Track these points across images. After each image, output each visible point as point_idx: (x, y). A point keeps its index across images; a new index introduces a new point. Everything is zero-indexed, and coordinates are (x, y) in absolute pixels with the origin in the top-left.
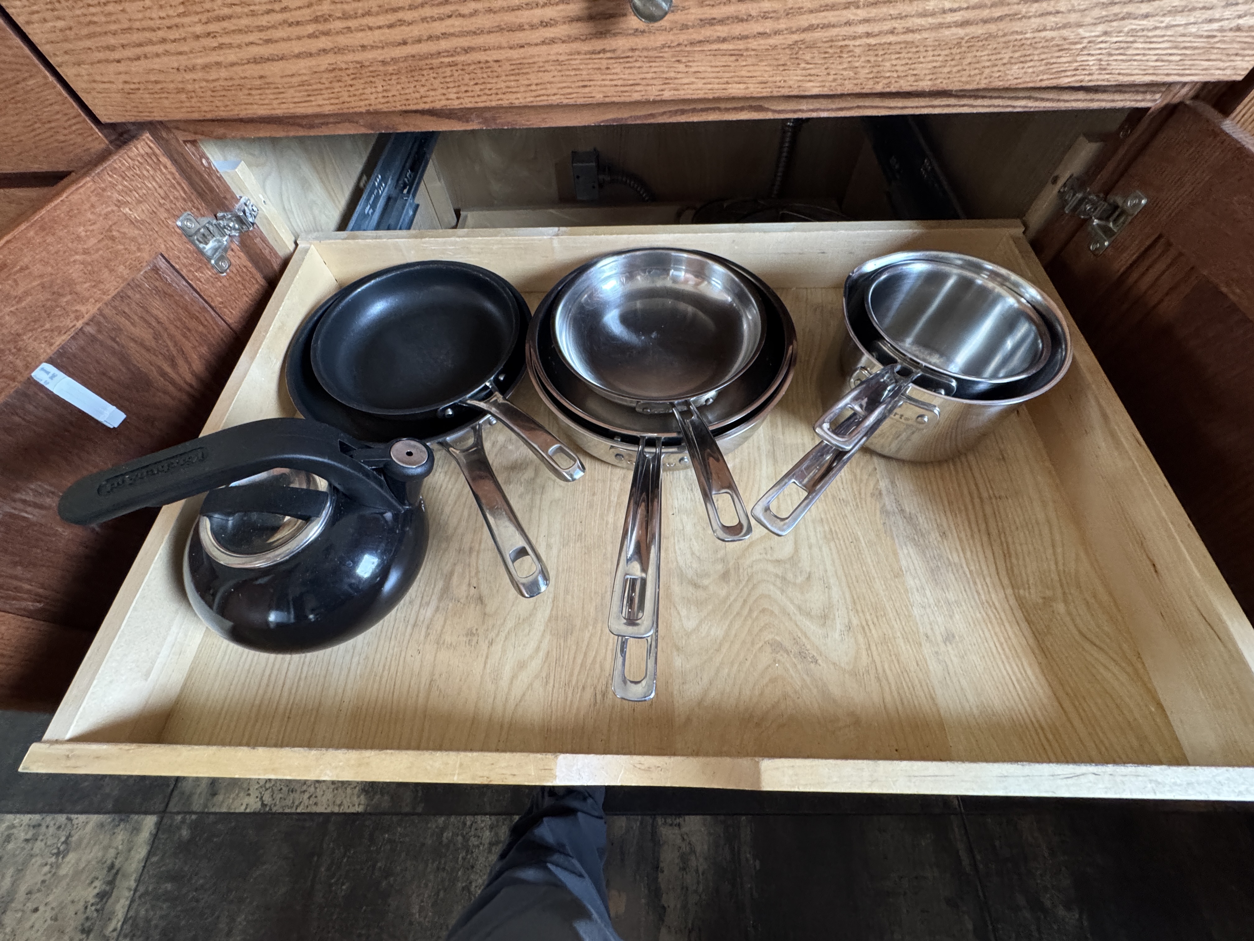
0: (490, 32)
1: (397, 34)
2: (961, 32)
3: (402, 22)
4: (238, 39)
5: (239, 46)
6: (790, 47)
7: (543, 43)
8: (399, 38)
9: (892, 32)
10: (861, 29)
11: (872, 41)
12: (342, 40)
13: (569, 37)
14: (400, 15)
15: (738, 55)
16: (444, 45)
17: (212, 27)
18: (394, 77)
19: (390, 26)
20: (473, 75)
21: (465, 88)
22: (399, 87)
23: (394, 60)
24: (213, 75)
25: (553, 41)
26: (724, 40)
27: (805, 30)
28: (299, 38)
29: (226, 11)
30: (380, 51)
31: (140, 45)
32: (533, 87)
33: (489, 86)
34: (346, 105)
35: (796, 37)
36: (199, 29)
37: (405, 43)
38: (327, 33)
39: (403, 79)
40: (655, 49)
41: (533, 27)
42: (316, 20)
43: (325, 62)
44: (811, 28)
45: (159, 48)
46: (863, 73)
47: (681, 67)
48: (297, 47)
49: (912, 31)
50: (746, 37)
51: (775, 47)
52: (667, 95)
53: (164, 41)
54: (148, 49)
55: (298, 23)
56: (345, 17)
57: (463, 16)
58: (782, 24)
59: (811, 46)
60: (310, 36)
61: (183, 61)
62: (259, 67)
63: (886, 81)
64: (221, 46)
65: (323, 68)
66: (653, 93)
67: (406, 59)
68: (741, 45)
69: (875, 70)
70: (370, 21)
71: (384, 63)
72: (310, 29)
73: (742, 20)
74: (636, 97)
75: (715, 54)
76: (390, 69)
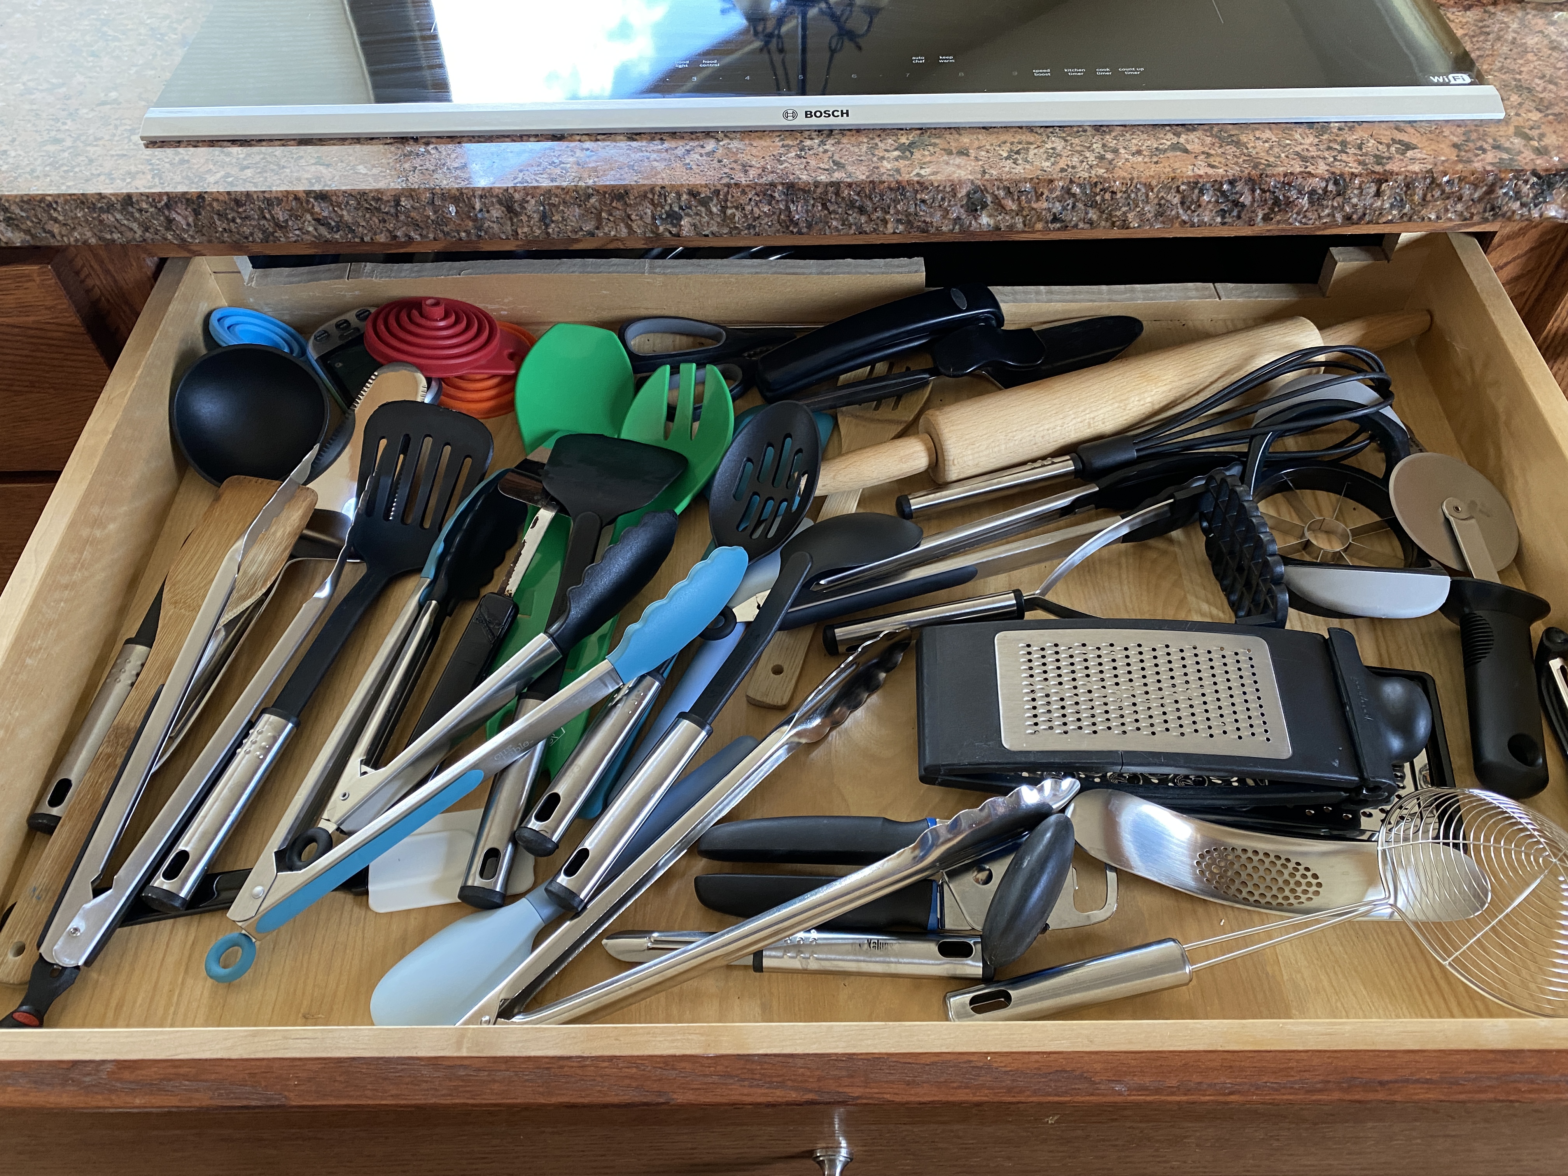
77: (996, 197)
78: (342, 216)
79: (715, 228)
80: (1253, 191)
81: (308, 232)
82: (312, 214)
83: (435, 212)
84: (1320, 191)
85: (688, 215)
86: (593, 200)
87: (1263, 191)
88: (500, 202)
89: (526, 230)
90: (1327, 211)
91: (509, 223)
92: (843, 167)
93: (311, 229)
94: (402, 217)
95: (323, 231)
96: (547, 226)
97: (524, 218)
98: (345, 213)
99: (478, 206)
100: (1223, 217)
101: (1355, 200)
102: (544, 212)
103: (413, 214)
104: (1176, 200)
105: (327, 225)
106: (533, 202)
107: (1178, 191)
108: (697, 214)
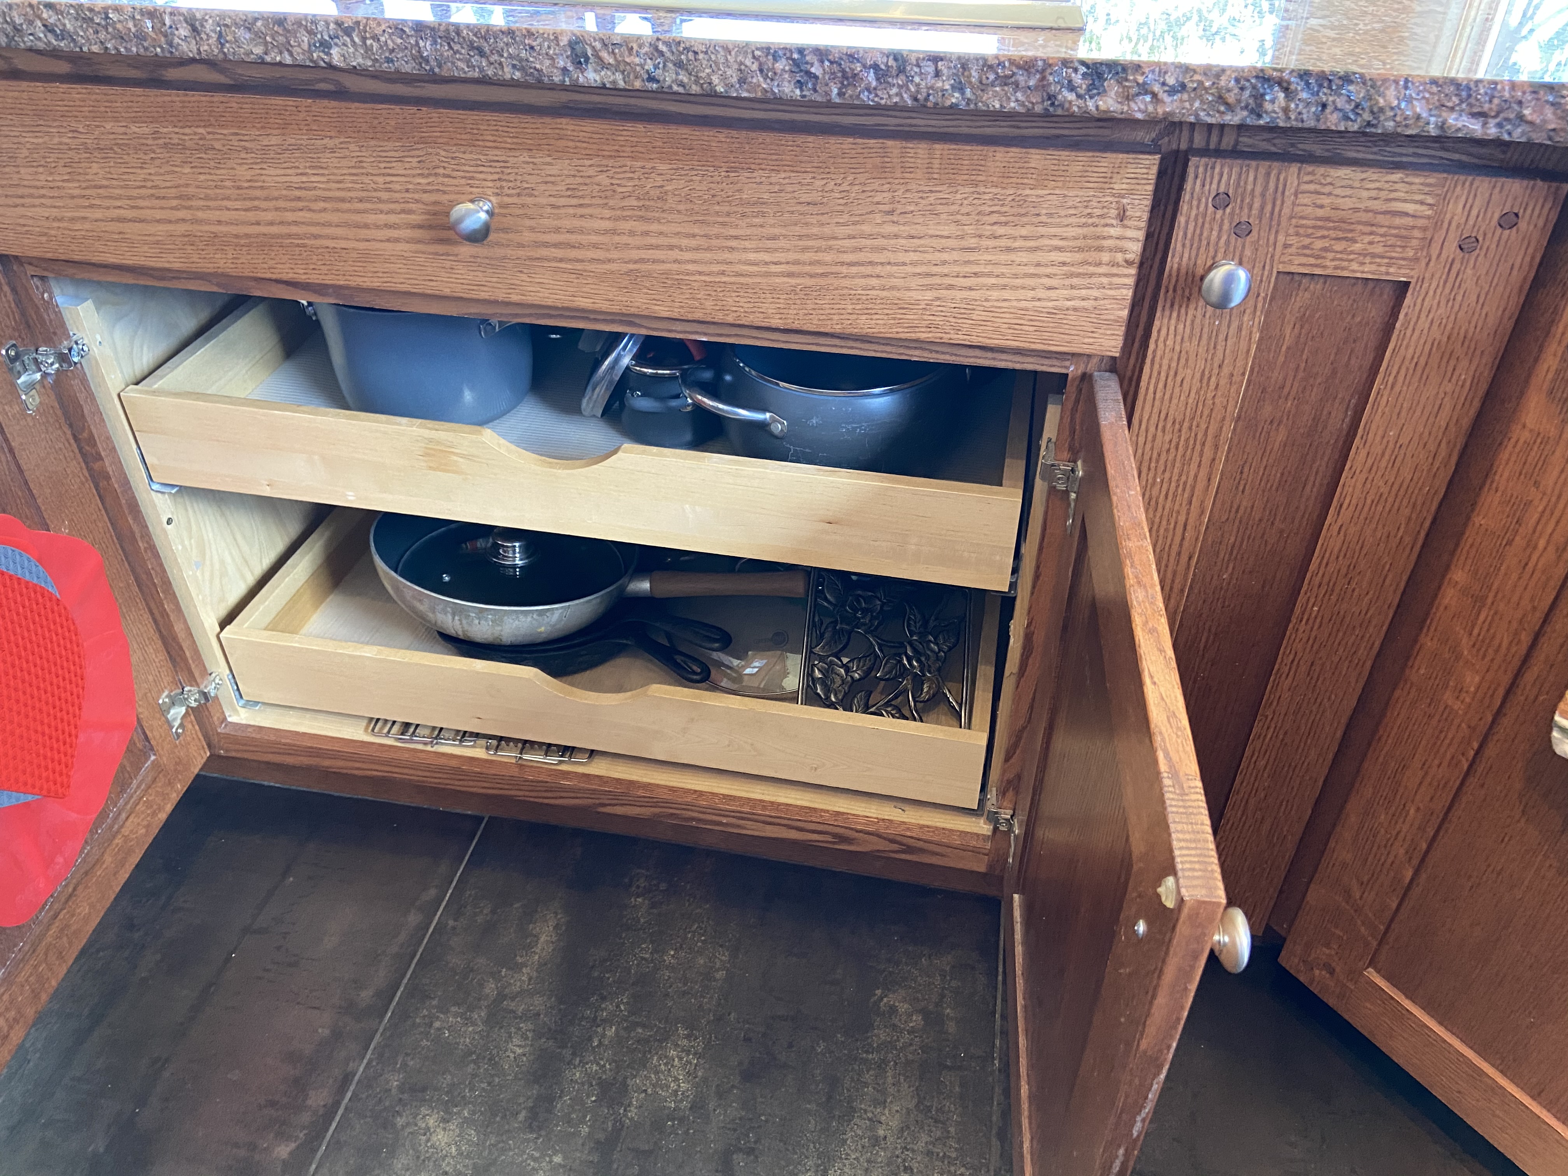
0: (337, 226)
1: (251, 216)
2: (793, 281)
3: (257, 208)
4: (107, 202)
5: (108, 208)
6: (626, 273)
7: (388, 240)
8: (253, 220)
9: (723, 273)
10: (691, 267)
11: (707, 279)
12: (200, 214)
13: (413, 239)
14: (256, 203)
15: (579, 274)
16: (294, 229)
17: (88, 192)
18: (245, 249)
19: (246, 210)
20: (320, 257)
21: (312, 267)
22: (249, 257)
23: (247, 236)
24: (78, 226)
25: (397, 240)
26: (561, 260)
27: (636, 262)
28: (162, 208)
29: (105, 183)
30: (235, 227)
31: (22, 197)
32: (381, 275)
33: (336, 268)
34: (194, 265)
35: (631, 266)
36: (77, 192)
37: (258, 224)
38: (189, 208)
39: (254, 251)
40: (496, 259)
41: (377, 227)
42: (180, 197)
43: (182, 228)
44: (642, 261)
45: (37, 201)
46: (709, 304)
47: (524, 277)
48: (159, 214)
49: (742, 275)
50: (582, 261)
51: (612, 272)
52: (515, 298)
53: (43, 196)
54: (27, 201)
55: (164, 198)
56: (207, 198)
57: (314, 211)
58: (615, 255)
59: (648, 275)
60: (172, 208)
61: (55, 212)
62: (121, 225)
63: (735, 314)
64: (91, 206)
65: (178, 233)
66: (501, 296)
67: (258, 235)
68: (579, 266)
69: (719, 303)
70: (229, 204)
71: (237, 236)
72: (175, 203)
73: (574, 247)
74: (484, 295)
75: (556, 270)
76: (242, 242)
77: (593, 48)
78: (64, 25)
79: (360, 60)
80: (822, 62)
81: (39, 39)
82: (41, 19)
83: (135, 26)
84: (883, 67)
85: (336, 44)
86: (259, 23)
87: (831, 62)
88: (186, 22)
89: (206, 48)
90: (894, 90)
91: (194, 42)
93: (42, 35)
94: (110, 30)
95: (51, 37)
96: (223, 45)
97: (204, 36)
98: (67, 22)
99: (168, 22)
100: (802, 90)
101: (917, 79)
102: (220, 32)
103: (119, 26)
104: (755, 67)
105: (52, 31)
106: (210, 21)
107: (754, 57)
108: (344, 45)
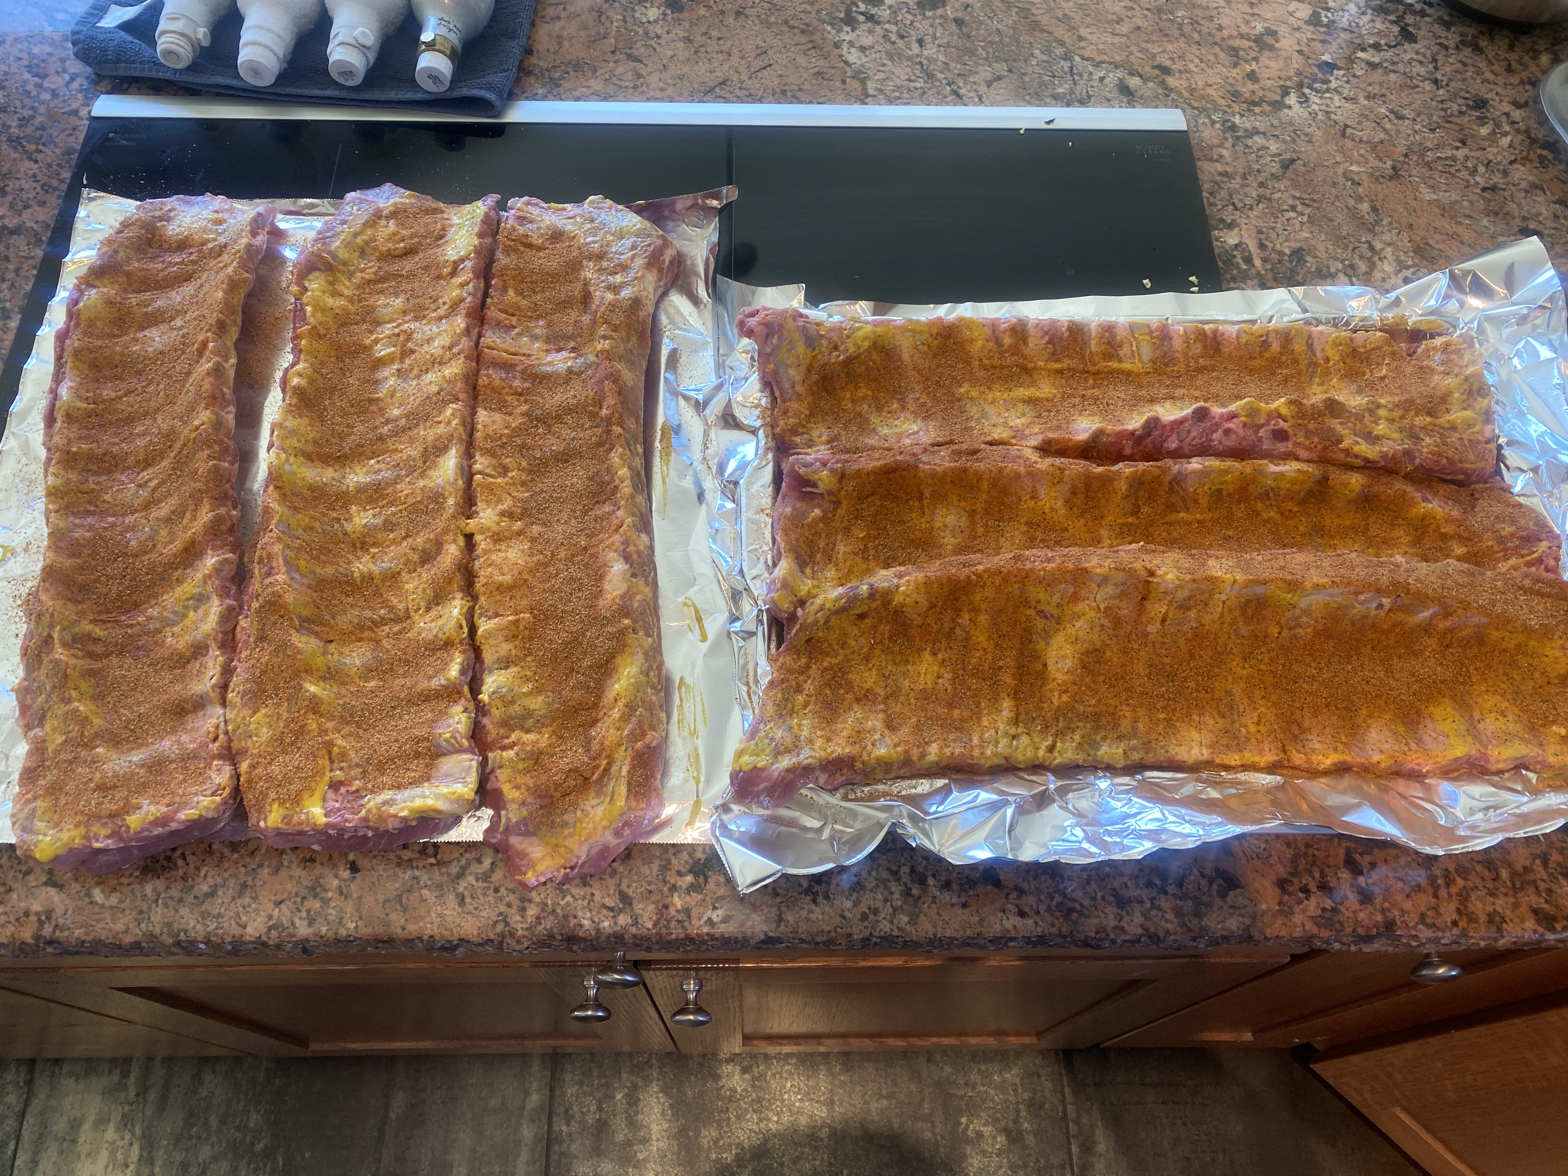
92: (631, 904)
